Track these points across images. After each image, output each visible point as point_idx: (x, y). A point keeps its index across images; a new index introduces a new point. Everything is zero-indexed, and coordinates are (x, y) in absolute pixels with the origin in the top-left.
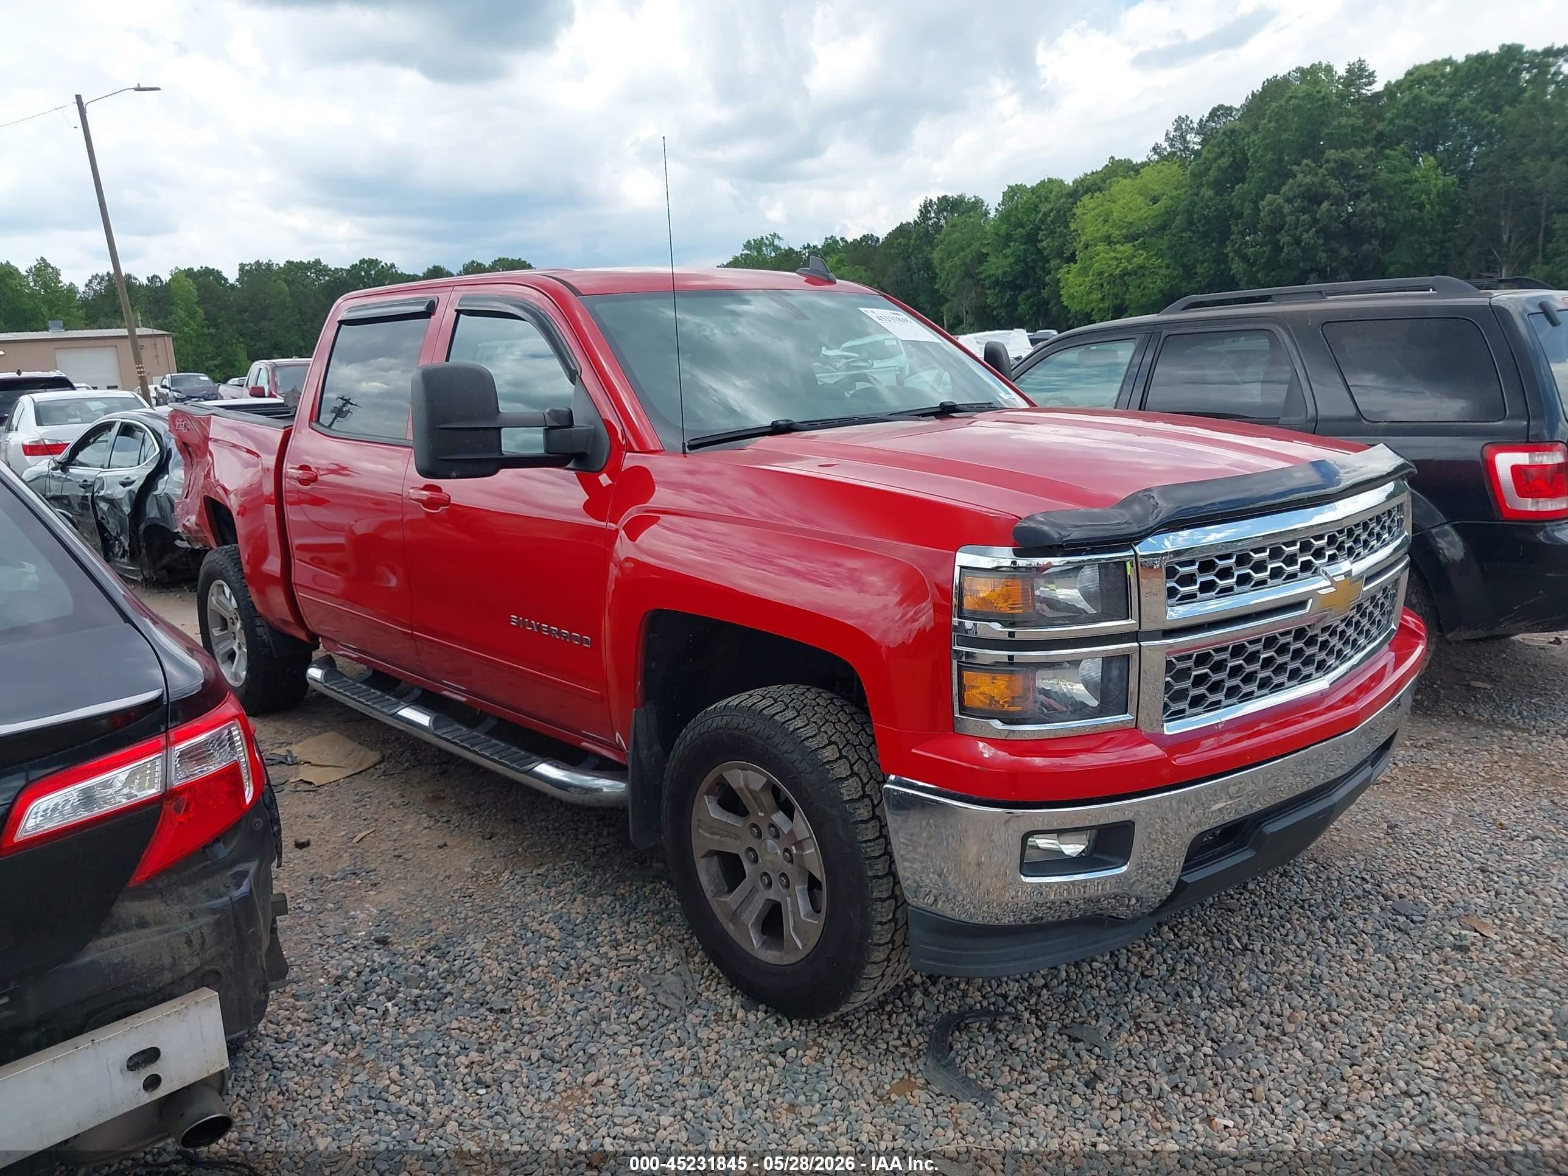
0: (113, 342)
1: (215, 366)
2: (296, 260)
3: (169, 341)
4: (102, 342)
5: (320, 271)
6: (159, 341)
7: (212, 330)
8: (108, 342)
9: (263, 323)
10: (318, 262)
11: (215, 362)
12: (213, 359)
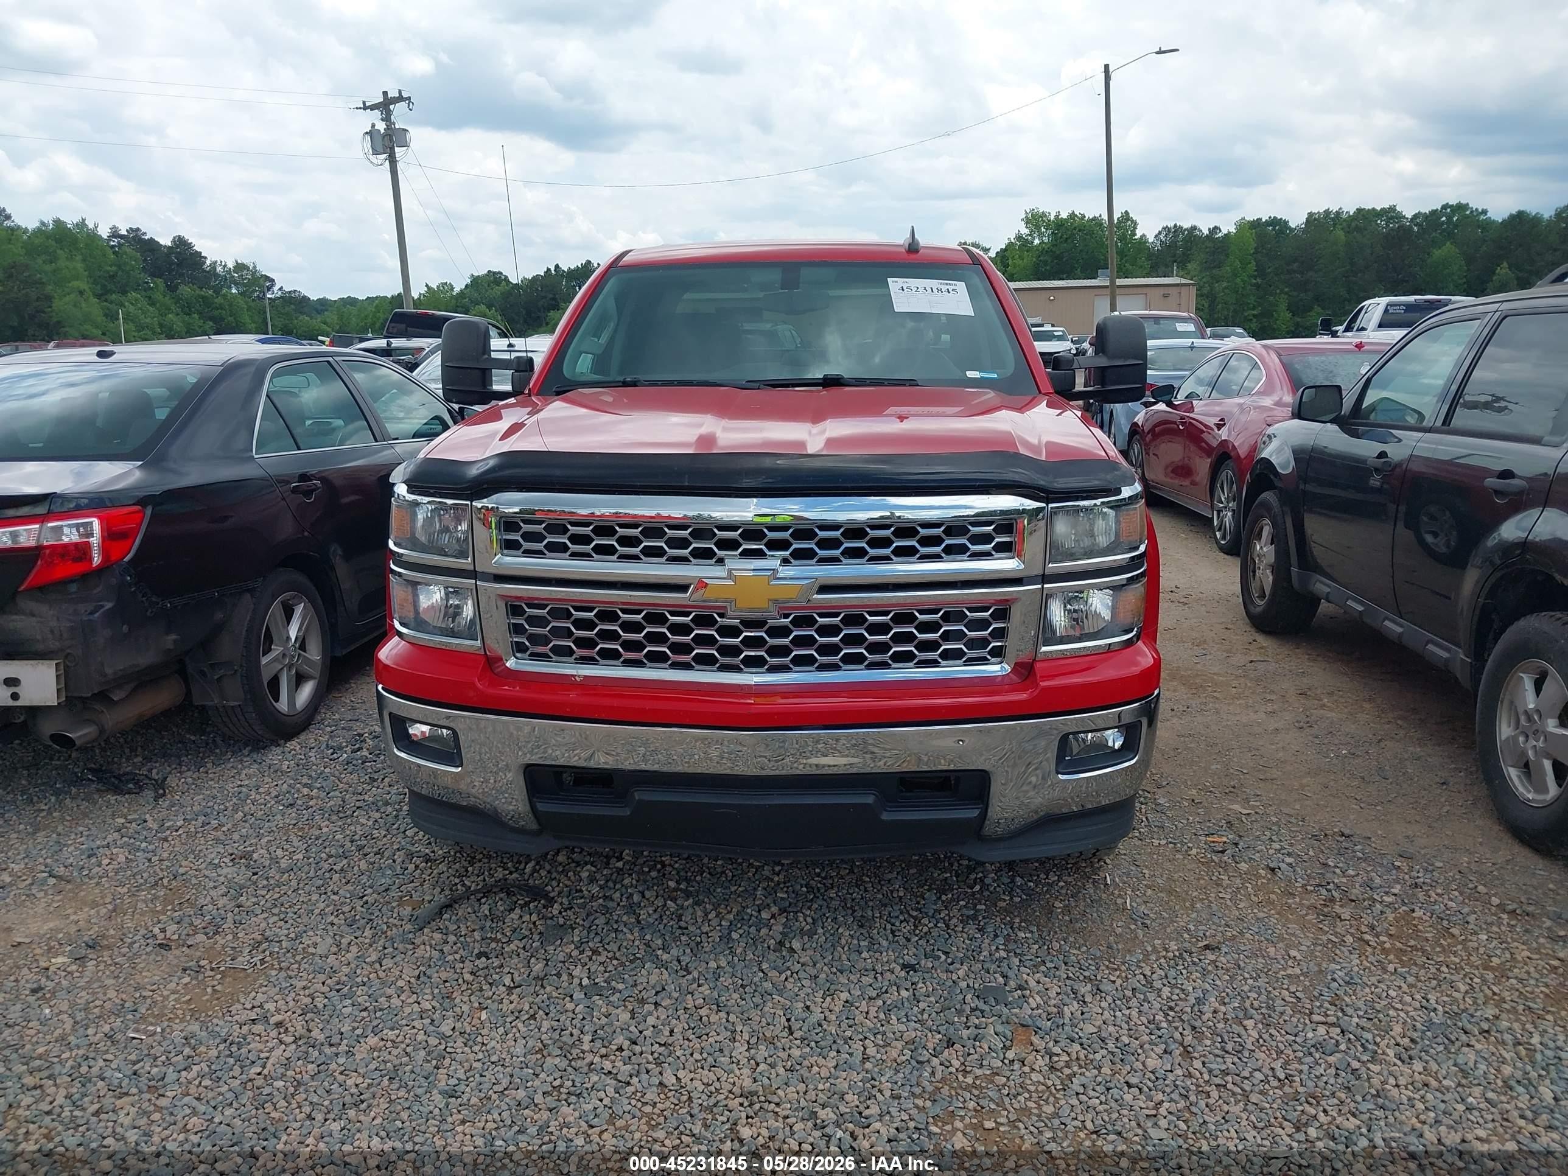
0: (1145, 290)
1: (1254, 316)
2: (1368, 206)
3: (1193, 291)
4: (1135, 290)
5: (1392, 218)
6: (1184, 290)
7: (1259, 281)
8: (1140, 290)
9: (1310, 273)
10: (1392, 209)
11: (1255, 312)
12: (1253, 309)
